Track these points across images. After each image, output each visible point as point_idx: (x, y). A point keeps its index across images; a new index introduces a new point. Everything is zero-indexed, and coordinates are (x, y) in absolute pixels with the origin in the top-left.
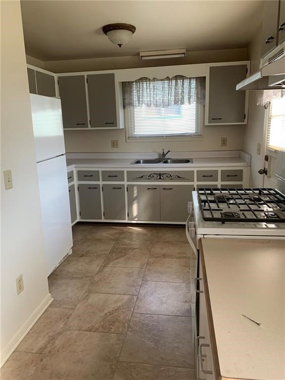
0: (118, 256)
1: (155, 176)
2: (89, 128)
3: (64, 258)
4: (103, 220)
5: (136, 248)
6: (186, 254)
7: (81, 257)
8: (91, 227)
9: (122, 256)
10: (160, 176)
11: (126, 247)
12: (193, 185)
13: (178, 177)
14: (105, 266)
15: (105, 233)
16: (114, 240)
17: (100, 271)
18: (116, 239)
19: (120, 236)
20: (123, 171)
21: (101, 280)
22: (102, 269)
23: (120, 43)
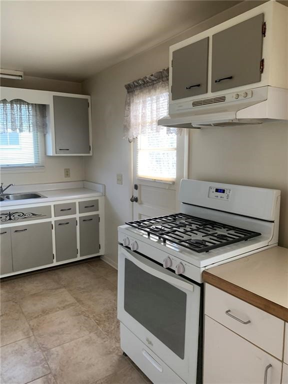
1: (4, 217)
6: (68, 301)
10: (10, 217)
12: (51, 222)
13: (33, 214)
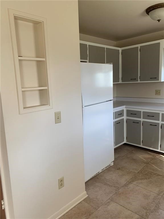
0: (143, 177)
2: (139, 82)
3: (106, 167)
4: (141, 146)
5: (160, 175)
7: (118, 169)
8: (133, 148)
9: (146, 178)
11: (152, 171)
14: (130, 183)
15: (141, 155)
16: (145, 163)
17: (126, 185)
18: (147, 163)
19: (151, 160)
20: (159, 113)
21: (123, 194)
22: (128, 184)
23: (158, 19)
